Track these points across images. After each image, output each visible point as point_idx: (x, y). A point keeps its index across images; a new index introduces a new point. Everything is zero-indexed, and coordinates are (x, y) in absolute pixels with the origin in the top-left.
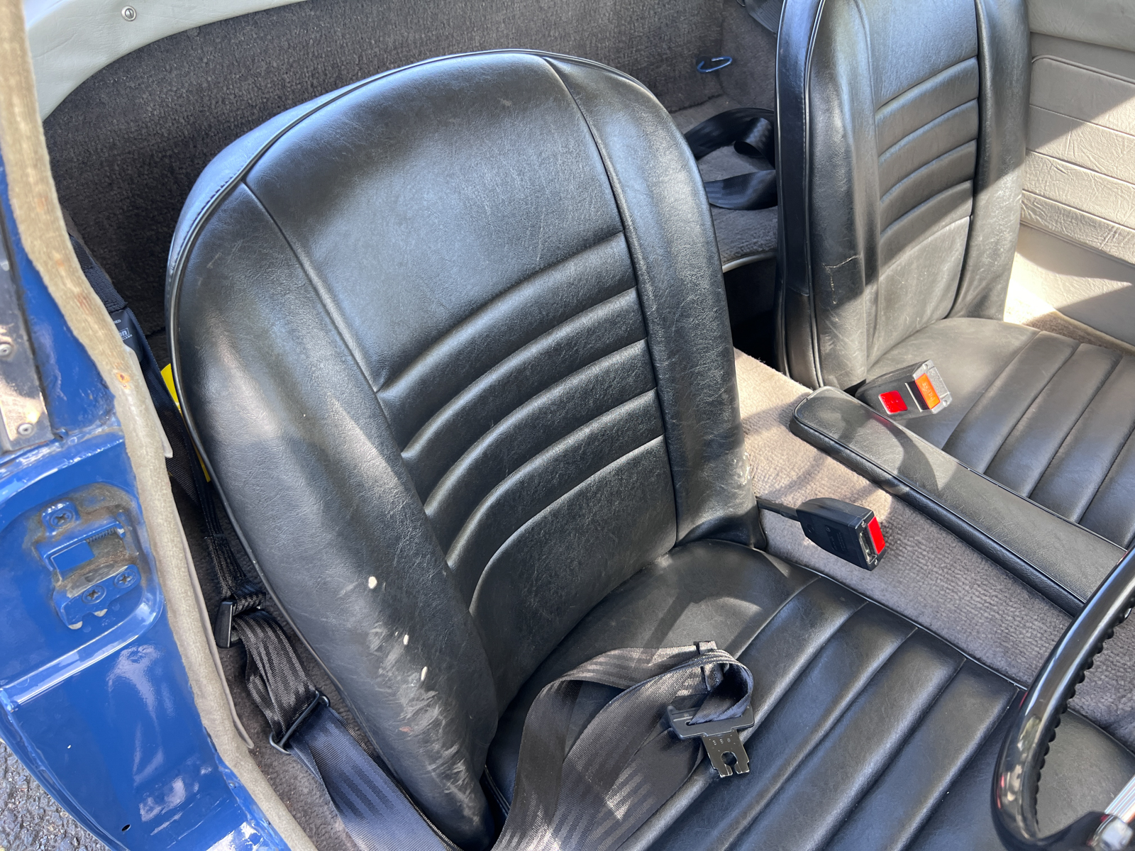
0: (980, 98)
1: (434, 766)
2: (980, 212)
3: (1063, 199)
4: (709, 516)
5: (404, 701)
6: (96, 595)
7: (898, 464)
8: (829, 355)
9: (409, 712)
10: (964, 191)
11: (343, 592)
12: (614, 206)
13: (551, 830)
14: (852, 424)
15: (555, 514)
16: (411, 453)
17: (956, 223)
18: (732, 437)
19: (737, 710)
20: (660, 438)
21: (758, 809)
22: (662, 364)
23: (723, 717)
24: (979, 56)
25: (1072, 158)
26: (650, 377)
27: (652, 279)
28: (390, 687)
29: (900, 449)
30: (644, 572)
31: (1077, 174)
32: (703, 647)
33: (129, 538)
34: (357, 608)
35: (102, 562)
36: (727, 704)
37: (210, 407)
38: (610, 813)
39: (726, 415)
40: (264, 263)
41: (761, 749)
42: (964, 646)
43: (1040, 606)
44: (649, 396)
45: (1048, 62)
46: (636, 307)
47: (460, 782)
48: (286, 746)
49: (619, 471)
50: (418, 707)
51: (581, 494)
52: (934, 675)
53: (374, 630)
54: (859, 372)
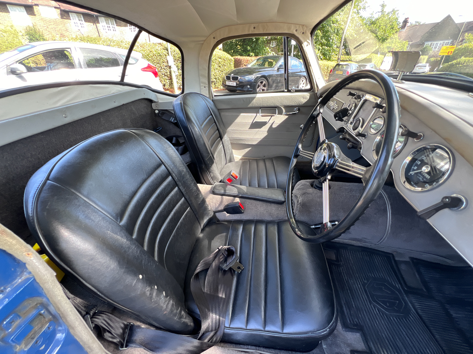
0: (215, 122)
1: (176, 317)
2: (224, 143)
3: (235, 137)
4: (205, 220)
5: (162, 305)
6: (38, 342)
7: (237, 191)
8: (213, 177)
9: (165, 306)
10: (219, 140)
11: (134, 284)
12: (158, 159)
13: (211, 312)
14: (224, 187)
15: (174, 236)
16: (134, 236)
17: (221, 146)
18: (204, 201)
19: (234, 257)
20: (189, 207)
21: (250, 274)
22: (183, 190)
23: (232, 260)
24: (212, 115)
25: (233, 129)
26: (182, 194)
27: (173, 172)
28: (157, 304)
29: (236, 188)
30: (198, 240)
31: (235, 132)
32: (220, 248)
33: (46, 313)
34: (139, 286)
35: (36, 328)
36: (232, 256)
37: (65, 251)
38: (222, 298)
39: (200, 196)
40: (67, 200)
41: (243, 261)
42: (264, 219)
43: (273, 205)
44: (183, 199)
45: (222, 114)
46: (172, 180)
47: (184, 317)
48: (126, 347)
49: (184, 219)
50: (166, 304)
51: (177, 228)
52: (263, 228)
53: (147, 290)
54: (220, 178)
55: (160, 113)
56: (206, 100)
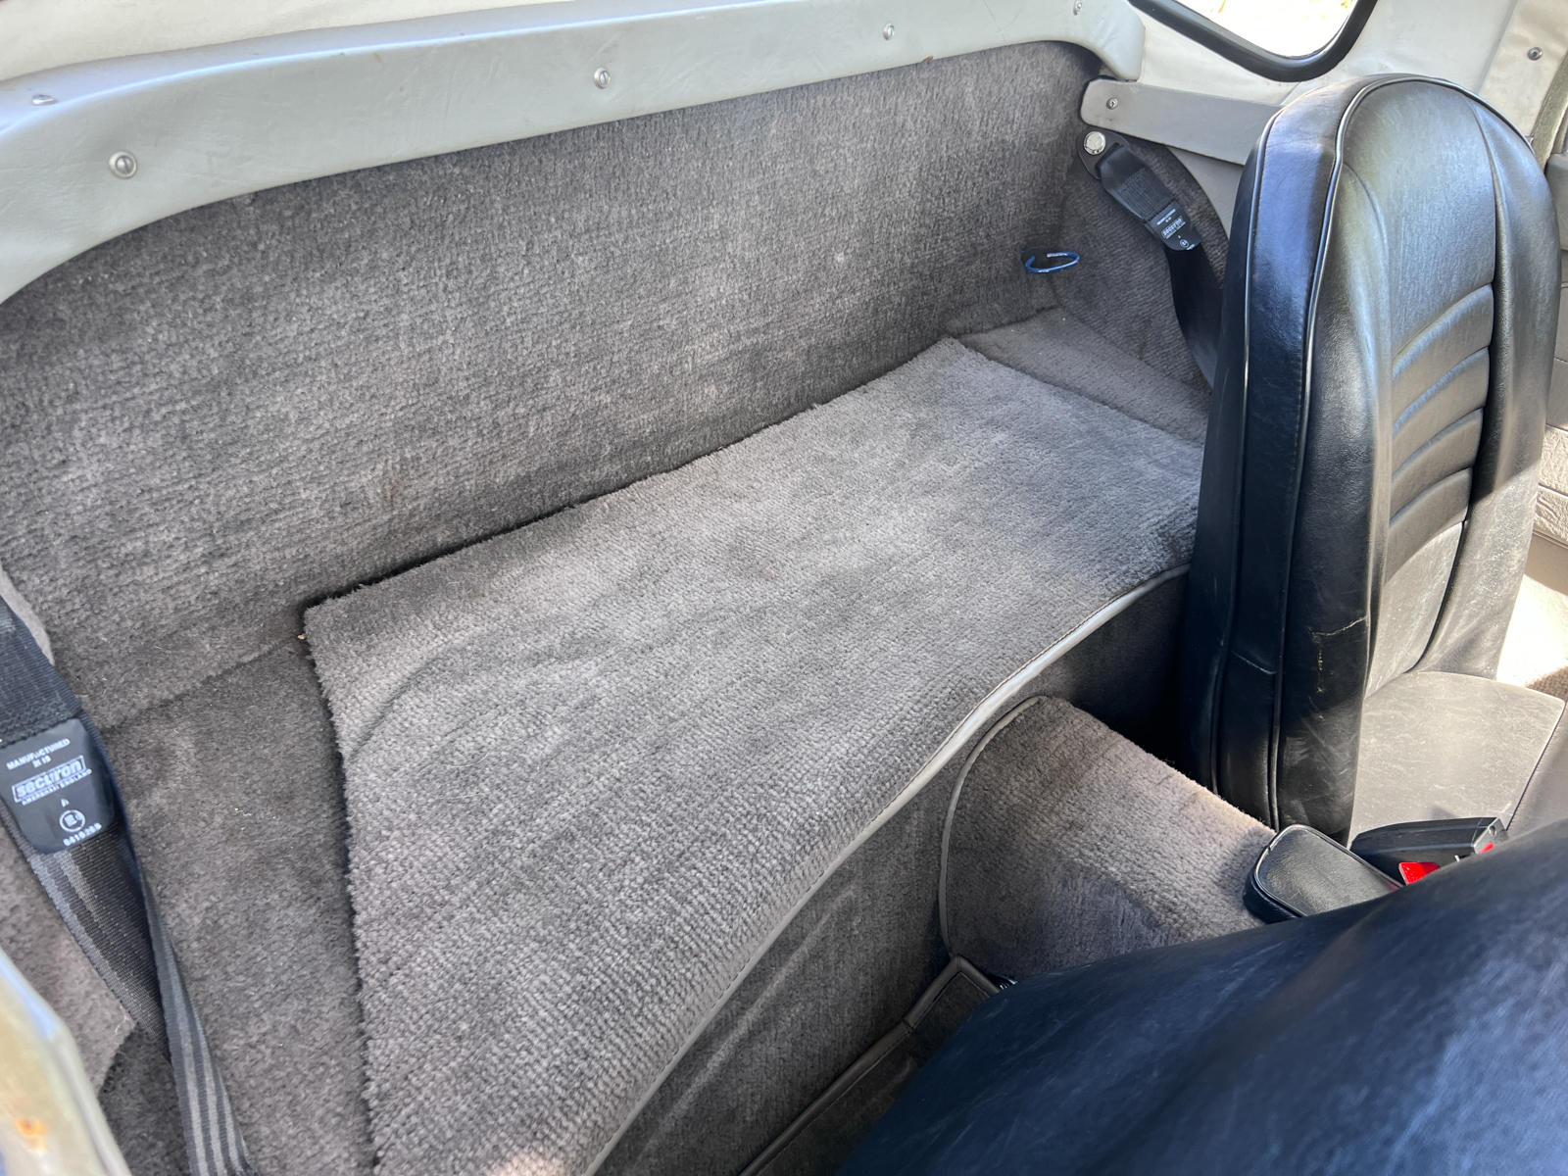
0: (1494, 348)
2: (1481, 517)
10: (1461, 493)
17: (1445, 533)
24: (1496, 284)
55: (1116, 155)
56: (1506, 157)
